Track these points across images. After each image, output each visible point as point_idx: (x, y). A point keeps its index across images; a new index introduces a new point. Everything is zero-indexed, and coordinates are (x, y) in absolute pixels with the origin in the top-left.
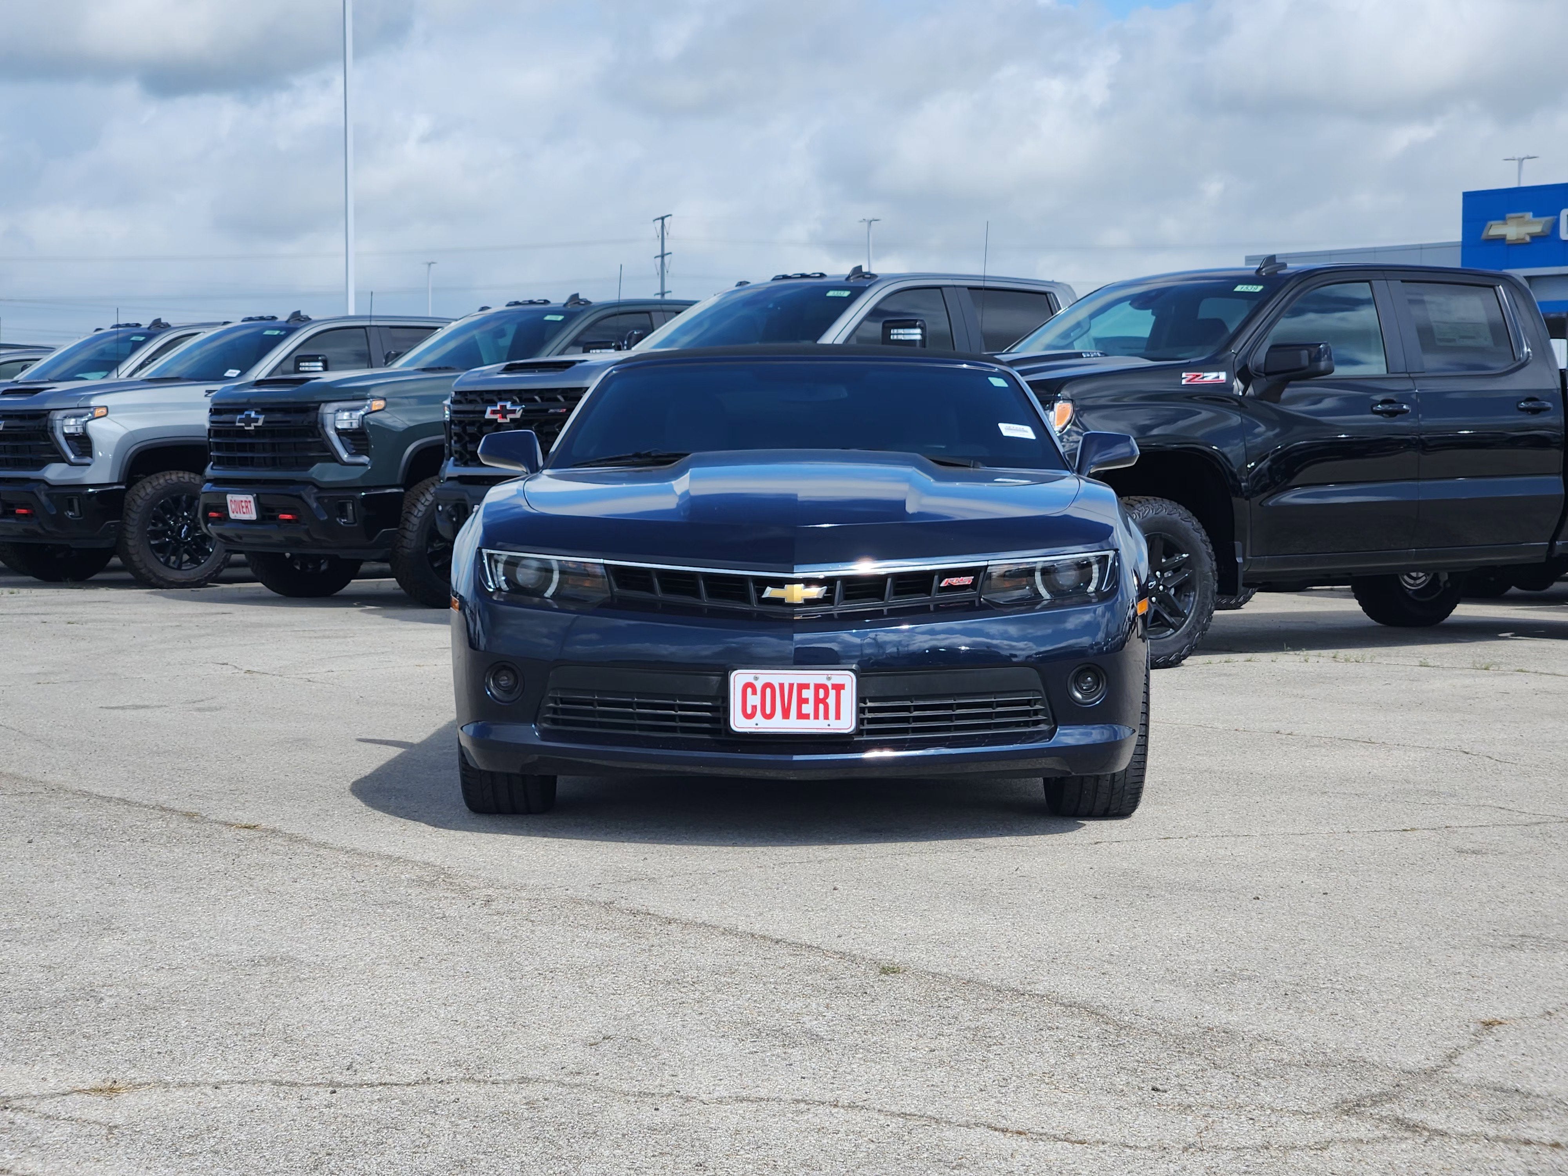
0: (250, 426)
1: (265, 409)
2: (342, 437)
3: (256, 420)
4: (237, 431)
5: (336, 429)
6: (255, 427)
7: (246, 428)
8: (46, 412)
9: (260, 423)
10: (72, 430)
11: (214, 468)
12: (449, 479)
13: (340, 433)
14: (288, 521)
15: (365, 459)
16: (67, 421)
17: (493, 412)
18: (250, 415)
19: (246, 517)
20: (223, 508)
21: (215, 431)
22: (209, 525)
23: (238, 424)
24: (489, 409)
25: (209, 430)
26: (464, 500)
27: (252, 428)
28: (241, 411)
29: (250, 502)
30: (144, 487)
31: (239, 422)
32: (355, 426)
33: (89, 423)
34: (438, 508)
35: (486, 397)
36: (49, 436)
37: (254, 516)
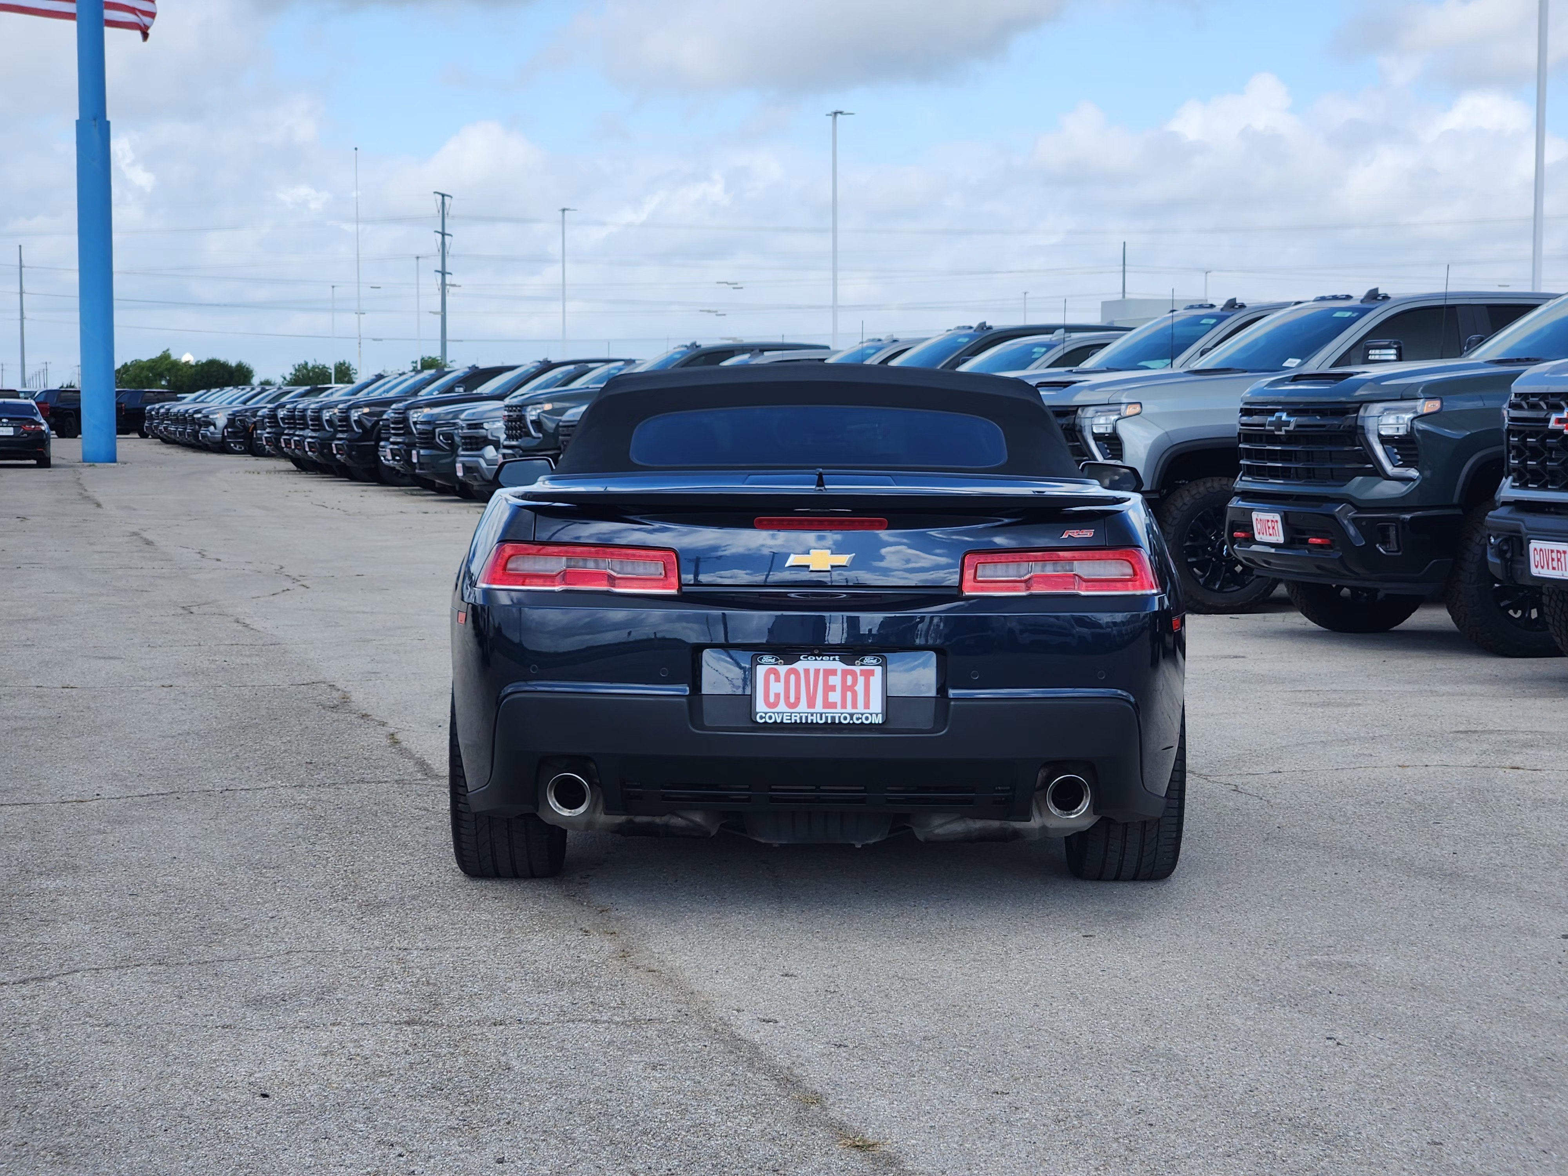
0: (1281, 431)
1: (1294, 410)
2: (1385, 446)
3: (1287, 424)
4: (1267, 436)
5: (1380, 436)
6: (1286, 431)
7: (1276, 433)
8: (1075, 409)
9: (1291, 428)
10: (1102, 430)
11: (1244, 478)
12: (1505, 504)
13: (1385, 440)
14: (1321, 546)
15: (1413, 473)
16: (1096, 421)
17: (1559, 421)
18: (1281, 417)
19: (1273, 540)
20: (1248, 527)
21: (1245, 435)
22: (1235, 547)
23: (1267, 428)
24: (1554, 417)
25: (1239, 434)
26: (1519, 532)
27: (1283, 433)
28: (1272, 412)
29: (1277, 521)
30: (1181, 496)
31: (1269, 426)
32: (1402, 432)
33: (1119, 422)
34: (1490, 540)
35: (1552, 400)
36: (1077, 437)
37: (1281, 539)
